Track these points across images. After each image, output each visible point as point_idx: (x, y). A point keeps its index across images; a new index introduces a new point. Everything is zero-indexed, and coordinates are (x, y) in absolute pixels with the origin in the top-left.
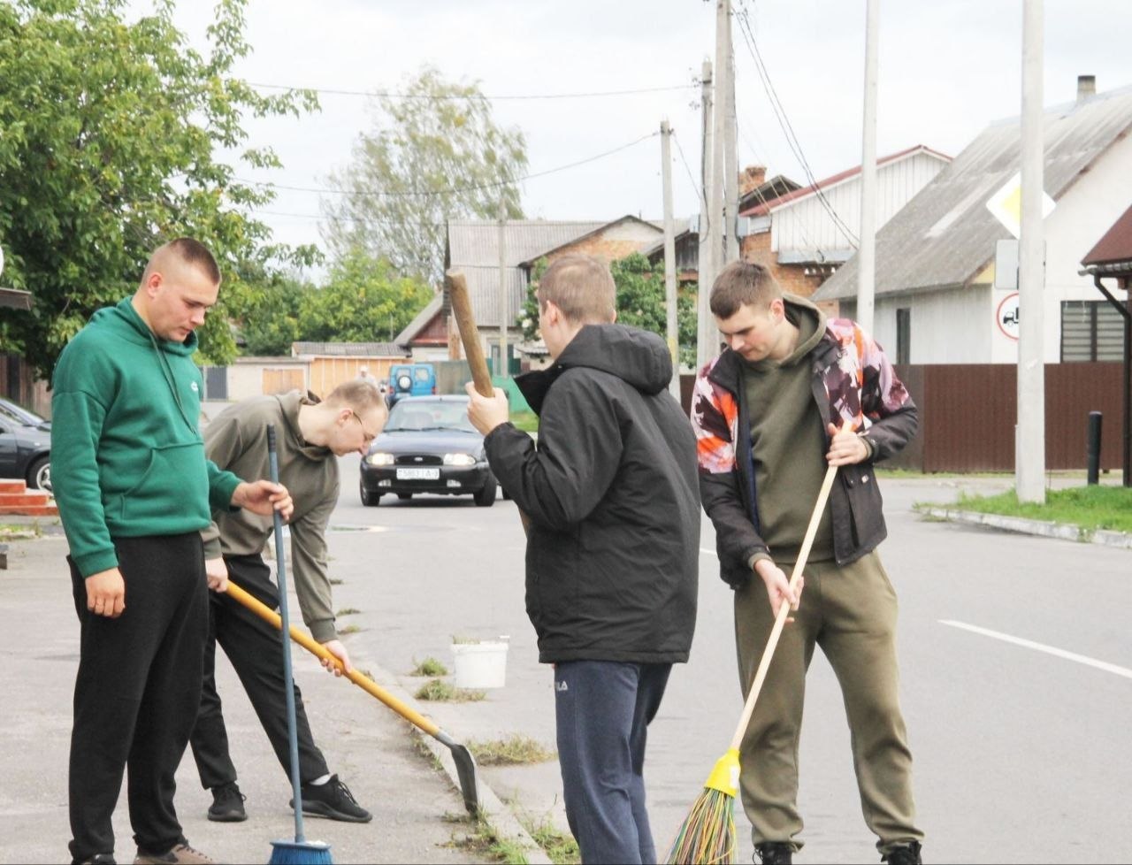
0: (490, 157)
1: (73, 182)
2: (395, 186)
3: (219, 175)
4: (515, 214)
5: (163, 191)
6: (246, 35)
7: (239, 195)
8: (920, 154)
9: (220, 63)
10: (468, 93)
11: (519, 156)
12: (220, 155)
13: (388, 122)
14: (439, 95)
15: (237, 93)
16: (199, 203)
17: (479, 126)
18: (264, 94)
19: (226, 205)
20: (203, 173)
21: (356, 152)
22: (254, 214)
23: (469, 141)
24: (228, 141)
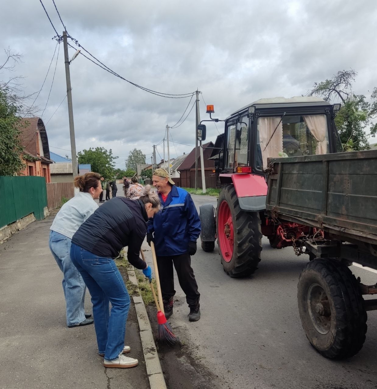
0: (142, 157)
1: (97, 166)
2: (132, 161)
3: (111, 164)
4: (145, 164)
5: (106, 166)
6: (112, 152)
7: (112, 166)
8: (173, 159)
9: (110, 155)
10: (140, 151)
11: (145, 157)
12: (110, 163)
13: (131, 154)
14: (137, 151)
15: (111, 157)
16: (108, 167)
17: (141, 154)
18: (114, 157)
19: (111, 167)
20: (109, 164)
21: (128, 157)
22: (113, 167)
23: (140, 156)
24: (111, 161)
